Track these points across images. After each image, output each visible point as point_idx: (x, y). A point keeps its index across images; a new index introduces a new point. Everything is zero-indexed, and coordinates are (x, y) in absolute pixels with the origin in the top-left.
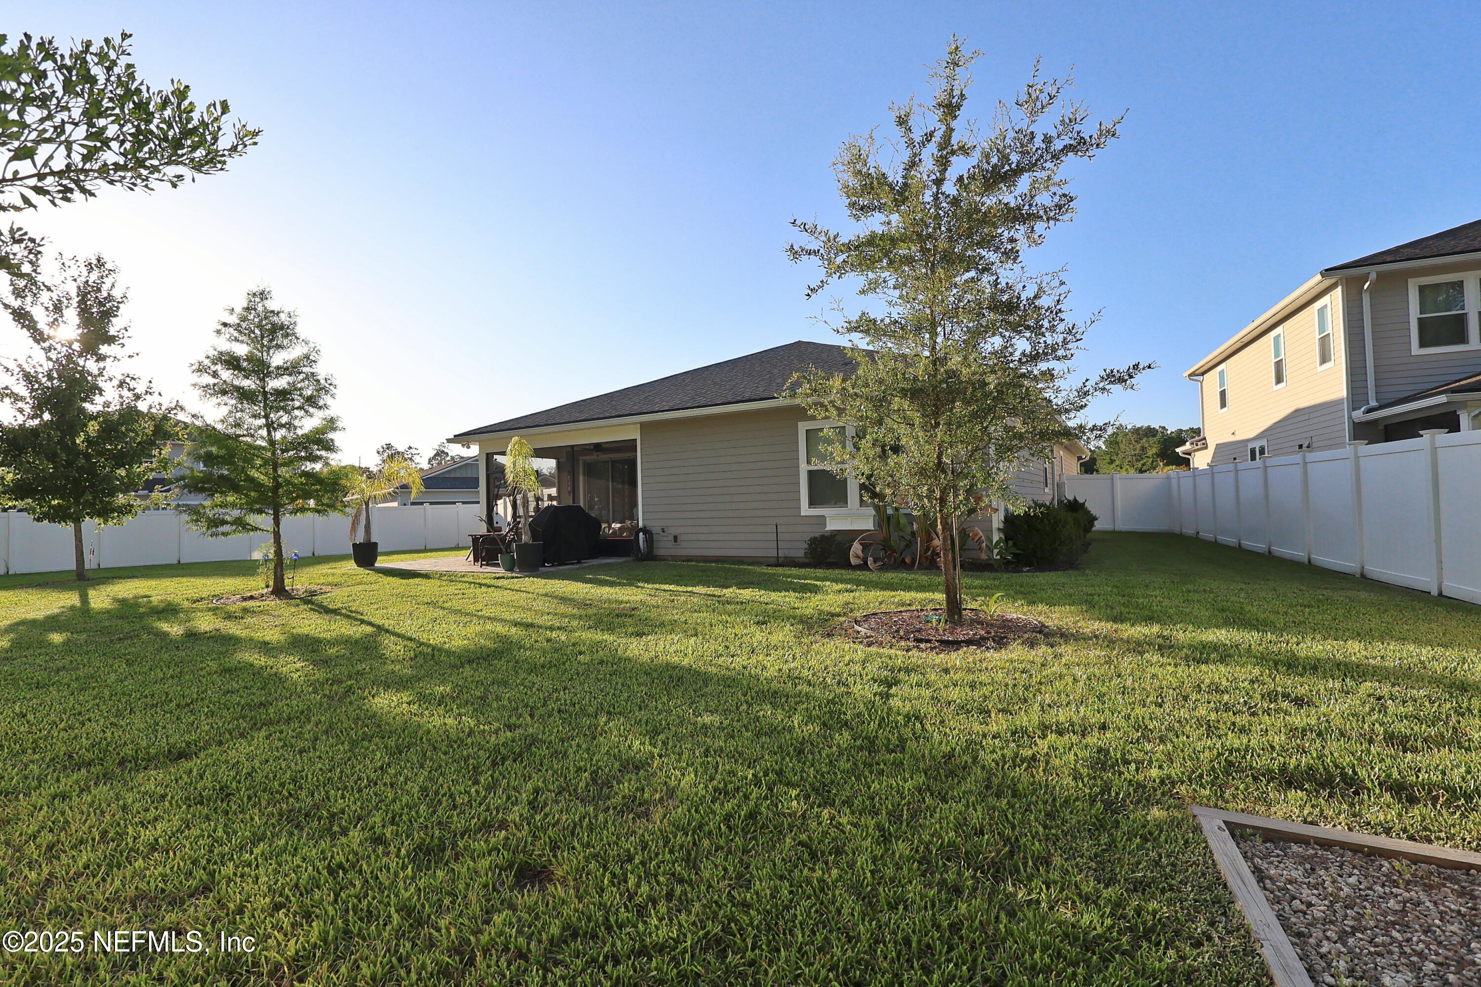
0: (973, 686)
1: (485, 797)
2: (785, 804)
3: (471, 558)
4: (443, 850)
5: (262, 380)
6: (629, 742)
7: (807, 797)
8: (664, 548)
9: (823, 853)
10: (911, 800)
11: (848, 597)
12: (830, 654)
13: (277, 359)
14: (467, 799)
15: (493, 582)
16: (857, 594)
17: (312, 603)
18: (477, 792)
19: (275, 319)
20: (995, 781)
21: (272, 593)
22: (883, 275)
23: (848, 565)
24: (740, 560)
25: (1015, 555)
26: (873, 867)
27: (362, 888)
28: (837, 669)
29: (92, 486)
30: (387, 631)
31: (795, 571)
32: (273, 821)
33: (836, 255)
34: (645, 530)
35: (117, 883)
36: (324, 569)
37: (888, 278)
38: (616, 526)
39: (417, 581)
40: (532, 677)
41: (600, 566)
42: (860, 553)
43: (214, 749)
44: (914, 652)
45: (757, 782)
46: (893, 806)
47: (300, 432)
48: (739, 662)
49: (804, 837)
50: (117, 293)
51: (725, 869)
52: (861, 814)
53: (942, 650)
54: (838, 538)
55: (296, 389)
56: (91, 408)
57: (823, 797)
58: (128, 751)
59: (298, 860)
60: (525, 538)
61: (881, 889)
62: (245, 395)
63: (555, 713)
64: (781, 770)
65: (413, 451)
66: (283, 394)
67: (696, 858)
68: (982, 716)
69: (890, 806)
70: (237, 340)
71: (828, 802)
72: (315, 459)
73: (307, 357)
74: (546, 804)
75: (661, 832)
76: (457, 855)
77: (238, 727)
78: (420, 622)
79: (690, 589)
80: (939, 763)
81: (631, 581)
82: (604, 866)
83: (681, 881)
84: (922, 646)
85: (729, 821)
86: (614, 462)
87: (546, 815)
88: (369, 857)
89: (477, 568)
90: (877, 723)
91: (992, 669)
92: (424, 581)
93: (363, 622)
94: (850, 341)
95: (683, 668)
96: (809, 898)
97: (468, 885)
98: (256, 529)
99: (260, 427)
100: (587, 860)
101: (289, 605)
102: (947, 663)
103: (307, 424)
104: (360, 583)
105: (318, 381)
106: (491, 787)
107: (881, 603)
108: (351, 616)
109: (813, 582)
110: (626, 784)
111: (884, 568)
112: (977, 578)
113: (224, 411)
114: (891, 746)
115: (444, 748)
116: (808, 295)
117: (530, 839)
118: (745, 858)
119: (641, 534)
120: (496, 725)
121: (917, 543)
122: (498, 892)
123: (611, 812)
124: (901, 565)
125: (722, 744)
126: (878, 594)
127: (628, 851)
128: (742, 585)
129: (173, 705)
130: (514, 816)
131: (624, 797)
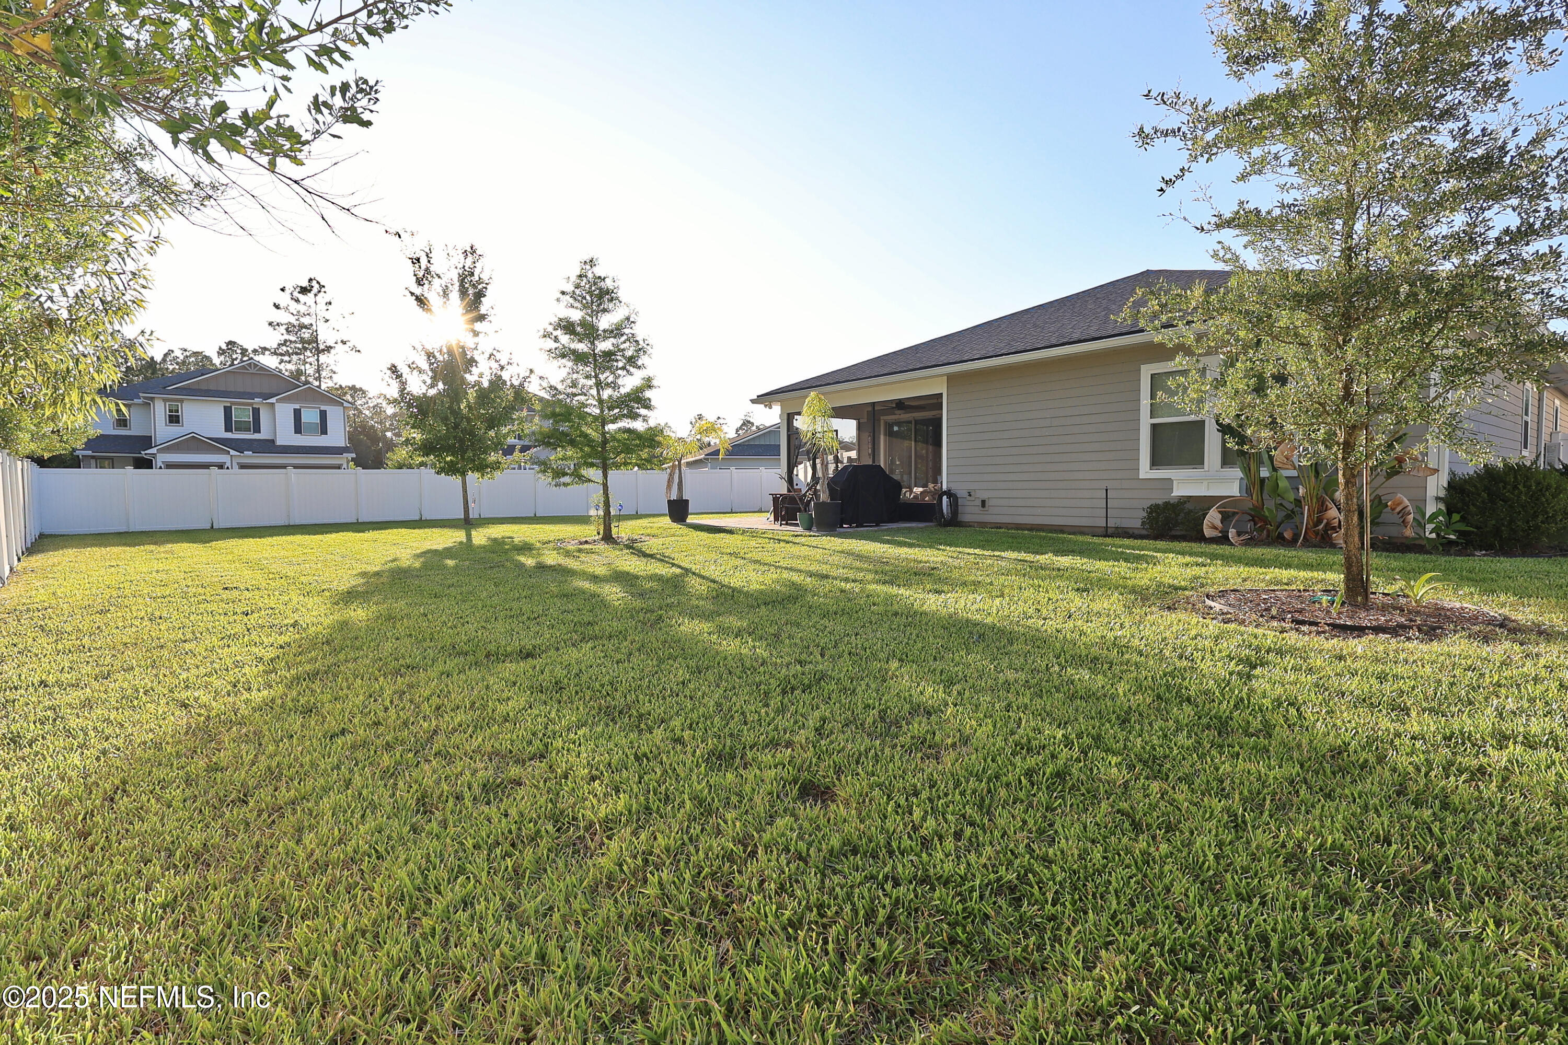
0: (1382, 678)
1: (774, 719)
2: (1102, 770)
3: (772, 518)
4: (734, 758)
5: (593, 343)
6: (921, 688)
7: (1131, 767)
8: (970, 513)
9: (1149, 826)
10: (1278, 791)
11: (1198, 571)
12: (1171, 626)
13: (605, 322)
14: (756, 717)
15: (791, 539)
16: (1212, 568)
17: (632, 548)
18: (767, 714)
19: (602, 284)
20: (1412, 787)
21: (602, 539)
22: (1274, 149)
23: (1200, 538)
24: (1061, 529)
25: (1461, 534)
26: (1218, 851)
27: (662, 775)
28: (1178, 642)
29: (473, 444)
30: (694, 573)
31: (1126, 541)
32: (593, 712)
33: (1205, 130)
34: (949, 494)
35: (480, 739)
36: (644, 522)
37: (1281, 153)
38: (918, 490)
39: (722, 535)
40: (825, 622)
41: (899, 529)
42: (1218, 523)
43: (552, 652)
44: (1293, 635)
45: (1068, 743)
46: (1250, 792)
47: (623, 391)
48: (1051, 626)
49: (1125, 806)
50: (485, 277)
51: (1025, 822)
52: (1203, 794)
53: (1335, 636)
54: (1188, 506)
55: (619, 350)
56: (471, 378)
57: (1152, 770)
58: (492, 647)
59: (611, 745)
60: (824, 497)
61: (1228, 876)
62: (579, 358)
63: (846, 656)
64: (1099, 736)
65: (721, 421)
66: (609, 355)
67: (990, 806)
68: (1395, 713)
69: (1246, 793)
70: (572, 306)
71: (1157, 775)
72: (634, 416)
73: (628, 319)
74: (832, 733)
75: (952, 775)
76: (746, 764)
77: (571, 638)
78: (723, 568)
79: (997, 553)
80: (1323, 756)
81: (932, 544)
82: (889, 796)
83: (972, 824)
84: (1305, 628)
85: (1031, 776)
86: (917, 422)
87: (832, 742)
88: (669, 752)
89: (777, 526)
90: (1232, 703)
91: (1414, 661)
92: (728, 536)
93: (673, 565)
94: (1219, 242)
95: (984, 625)
96: (1128, 867)
97: (754, 790)
98: (590, 481)
99: (591, 387)
100: (871, 787)
101: (614, 549)
102: (1341, 650)
103: (629, 383)
104: (673, 535)
105: (637, 341)
106: (781, 710)
107: (1244, 580)
108: (663, 559)
109: (1151, 553)
110: (916, 725)
111: (1251, 542)
112: (1395, 559)
113: (563, 373)
114: (1251, 730)
115: (738, 673)
116: (1162, 190)
117: (814, 760)
118: (1049, 815)
119: (945, 498)
120: (787, 659)
121: (1302, 514)
122: (782, 801)
123: (899, 748)
124: (1279, 540)
125: (1027, 701)
126: (1241, 569)
127: (915, 786)
128: (1058, 552)
129: (525, 617)
130: (801, 737)
131: (913, 738)
